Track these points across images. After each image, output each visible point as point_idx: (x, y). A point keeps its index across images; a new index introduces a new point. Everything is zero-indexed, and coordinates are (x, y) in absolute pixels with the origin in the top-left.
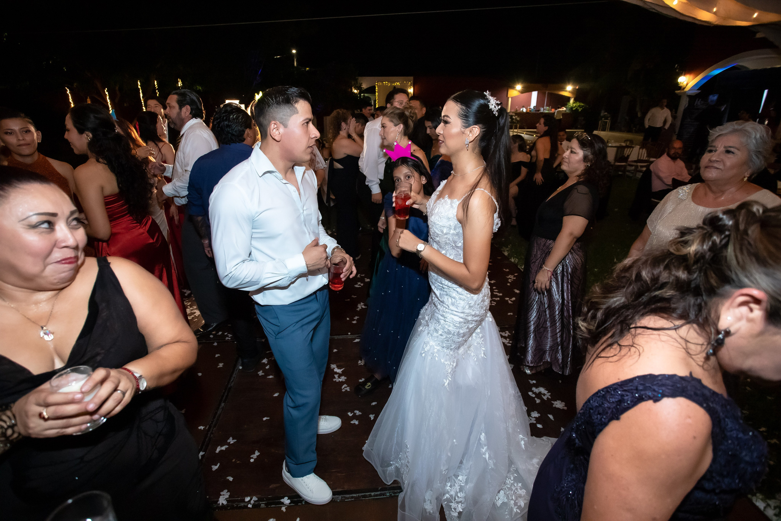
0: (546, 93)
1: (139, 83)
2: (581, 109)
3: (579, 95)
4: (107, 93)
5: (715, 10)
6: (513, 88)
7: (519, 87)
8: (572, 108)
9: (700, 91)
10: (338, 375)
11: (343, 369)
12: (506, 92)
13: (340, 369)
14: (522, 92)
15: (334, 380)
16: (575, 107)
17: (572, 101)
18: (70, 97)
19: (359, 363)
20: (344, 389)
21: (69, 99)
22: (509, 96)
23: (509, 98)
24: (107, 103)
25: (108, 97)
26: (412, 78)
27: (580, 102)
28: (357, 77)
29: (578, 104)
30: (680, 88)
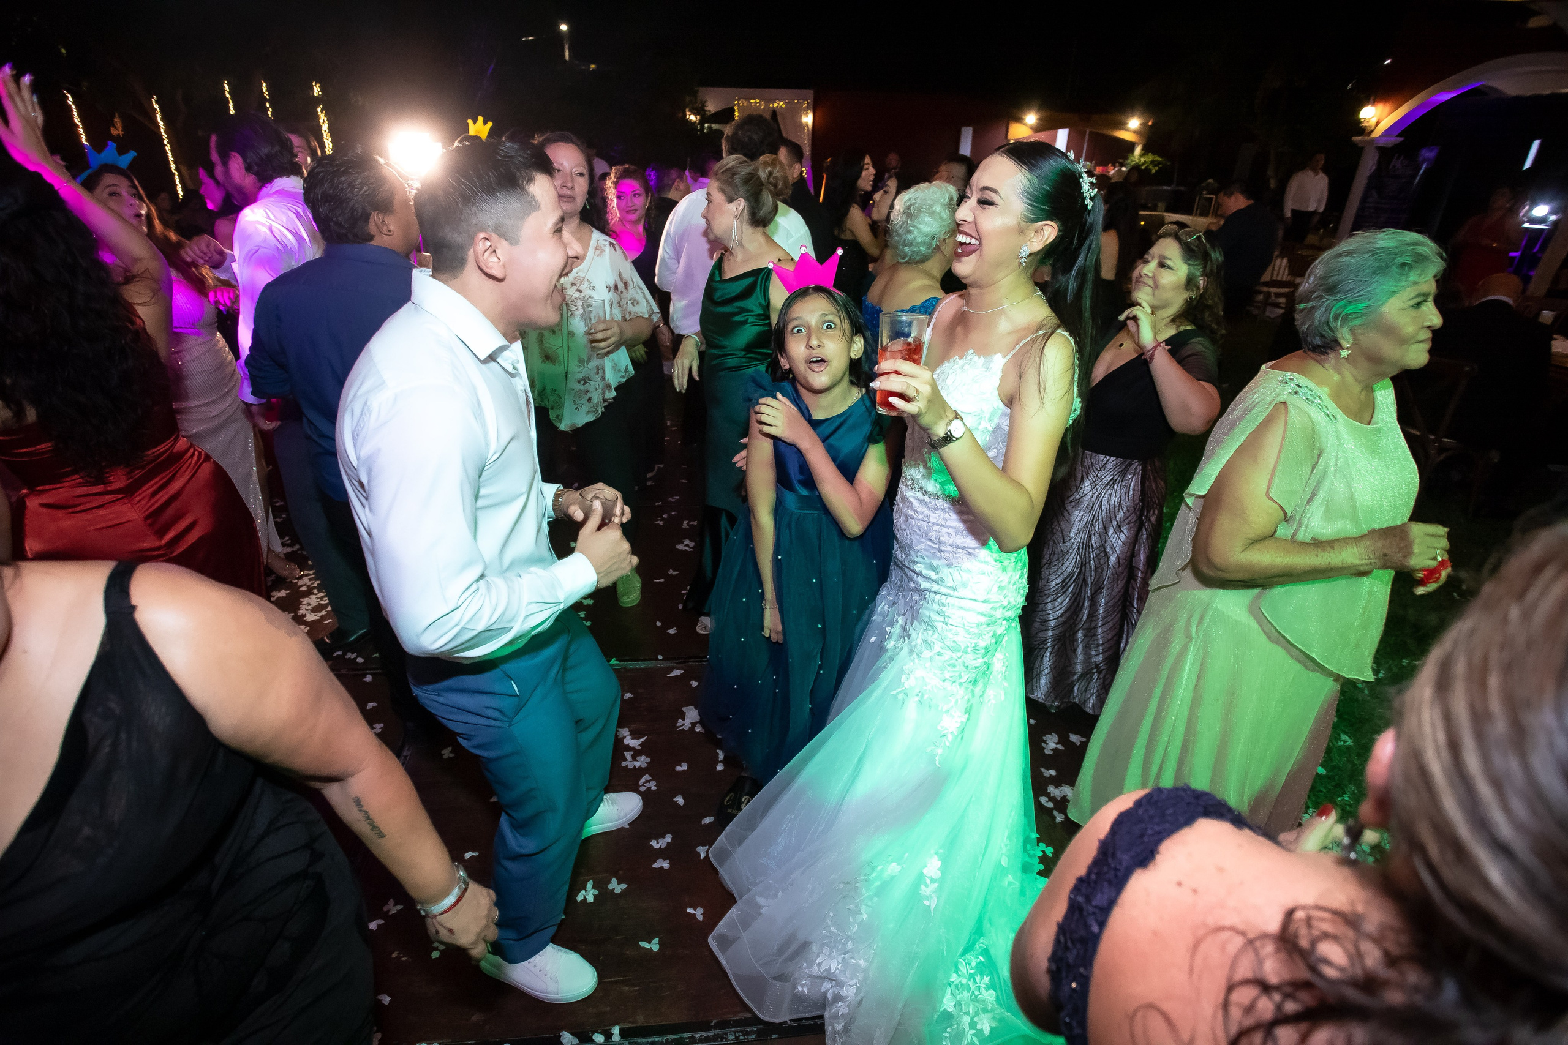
0: (1085, 132)
1: (227, 88)
2: (1157, 168)
3: (1152, 140)
4: (156, 106)
6: (1019, 120)
7: (1031, 118)
8: (1137, 166)
9: (1401, 139)
10: (632, 753)
11: (643, 740)
12: (1004, 128)
13: (638, 738)
14: (1037, 129)
15: (624, 764)
16: (1143, 164)
17: (1138, 150)
18: (75, 113)
19: (678, 725)
20: (643, 785)
21: (72, 118)
24: (159, 127)
25: (159, 116)
26: (810, 93)
27: (1154, 154)
28: (697, 88)
29: (1150, 158)
30: (1363, 131)
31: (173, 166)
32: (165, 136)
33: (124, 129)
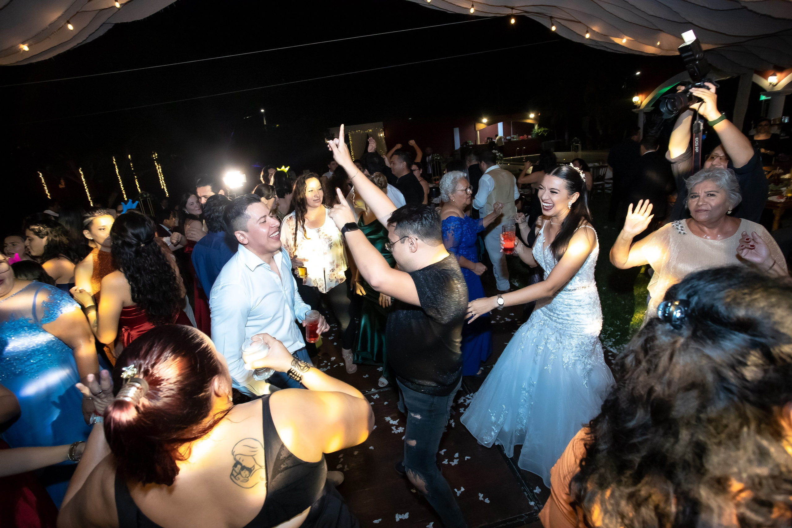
0: (510, 123)
1: (114, 160)
2: (546, 133)
3: (541, 121)
4: (81, 173)
5: (658, 44)
6: (480, 122)
7: (485, 120)
8: (538, 133)
9: (654, 108)
10: (395, 427)
11: (398, 420)
12: (474, 126)
13: (395, 420)
14: (488, 124)
15: (393, 432)
16: (540, 132)
17: (536, 127)
18: (43, 181)
22: (477, 129)
23: (477, 131)
24: (82, 182)
25: (82, 177)
26: (381, 123)
27: (544, 127)
28: (328, 129)
29: (542, 129)
30: (636, 107)
31: (89, 198)
32: (85, 185)
33: (65, 185)
